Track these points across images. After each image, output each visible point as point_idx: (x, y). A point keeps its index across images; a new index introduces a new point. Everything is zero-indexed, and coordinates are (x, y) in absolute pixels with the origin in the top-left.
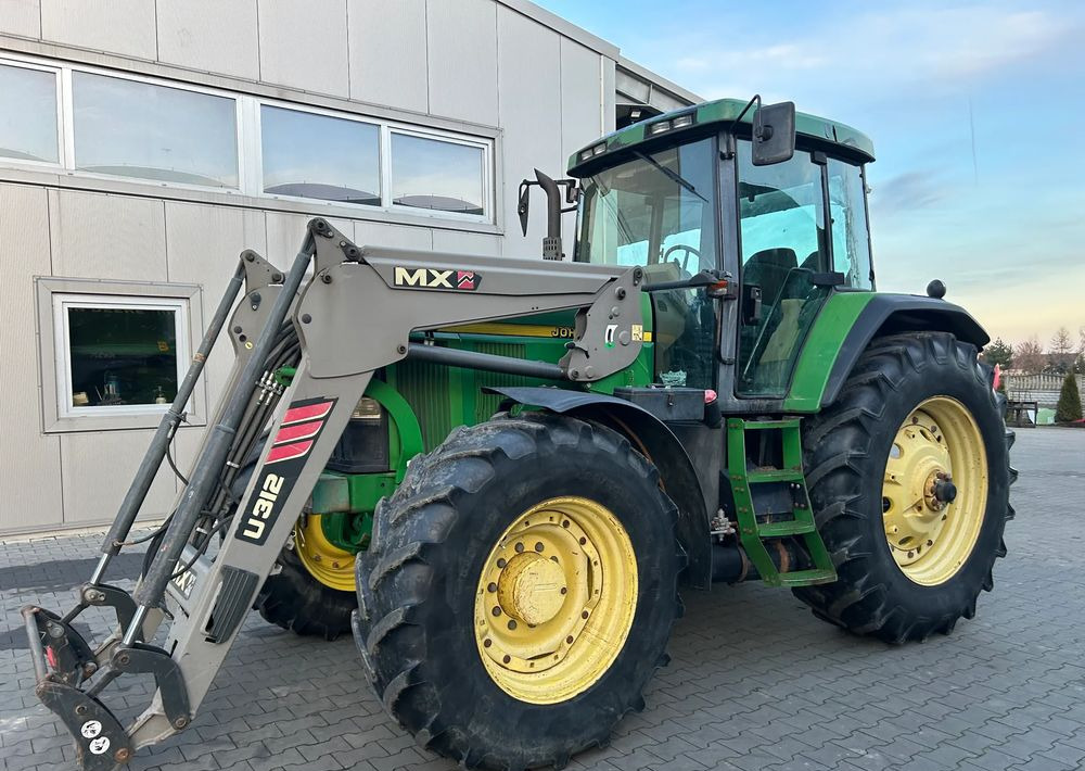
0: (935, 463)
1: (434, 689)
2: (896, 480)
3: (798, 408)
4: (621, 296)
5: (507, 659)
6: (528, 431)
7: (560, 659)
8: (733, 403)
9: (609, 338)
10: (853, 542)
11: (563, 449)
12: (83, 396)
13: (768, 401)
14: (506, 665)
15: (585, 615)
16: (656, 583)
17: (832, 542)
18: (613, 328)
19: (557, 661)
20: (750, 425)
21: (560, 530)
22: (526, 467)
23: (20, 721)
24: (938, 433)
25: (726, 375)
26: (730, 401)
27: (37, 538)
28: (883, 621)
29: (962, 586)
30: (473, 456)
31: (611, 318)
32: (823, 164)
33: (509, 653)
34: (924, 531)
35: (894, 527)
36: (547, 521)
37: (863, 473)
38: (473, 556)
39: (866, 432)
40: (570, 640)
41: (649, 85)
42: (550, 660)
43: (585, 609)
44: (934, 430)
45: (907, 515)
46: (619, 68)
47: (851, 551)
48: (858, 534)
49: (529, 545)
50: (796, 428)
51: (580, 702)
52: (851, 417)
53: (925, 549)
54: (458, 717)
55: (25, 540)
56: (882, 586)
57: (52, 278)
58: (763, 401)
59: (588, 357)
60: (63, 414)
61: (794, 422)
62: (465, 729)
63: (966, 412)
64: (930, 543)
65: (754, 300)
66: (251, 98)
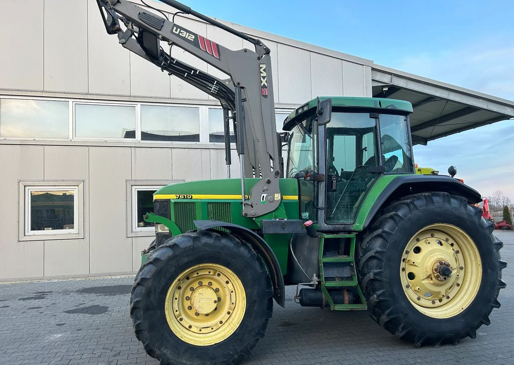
0: (440, 257)
1: (146, 333)
2: (415, 264)
3: (356, 229)
4: (269, 182)
5: (190, 327)
6: (191, 237)
7: (214, 330)
8: (325, 226)
9: (263, 199)
10: (380, 292)
11: (206, 244)
12: (142, 224)
13: (343, 226)
14: (190, 329)
15: (229, 313)
16: (255, 302)
17: (371, 292)
18: (265, 195)
19: (213, 330)
20: (327, 236)
21: (216, 277)
22: (187, 251)
23: (60, 335)
24: (451, 241)
25: (322, 214)
26: (322, 225)
27: (123, 276)
28: (404, 333)
29: (463, 320)
30: (167, 246)
31: (264, 191)
32: (377, 118)
33: (191, 325)
34: (438, 290)
35: (418, 287)
36: (208, 273)
37: (384, 260)
38: (163, 284)
39: (386, 240)
40: (221, 322)
41: (392, 75)
42: (209, 330)
43: (229, 311)
44: (447, 240)
45: (424, 282)
46: (373, 69)
47: (378, 296)
48: (383, 289)
49: (205, 282)
50: (354, 238)
51: (216, 347)
52: (378, 233)
53: (445, 300)
54: (156, 344)
55: (119, 277)
56: (401, 315)
57: (132, 180)
58: (340, 226)
59: (252, 207)
60: (134, 230)
61: (353, 235)
62: (160, 350)
63: (461, 231)
64: (448, 297)
65: (332, 182)
66: (205, 106)
